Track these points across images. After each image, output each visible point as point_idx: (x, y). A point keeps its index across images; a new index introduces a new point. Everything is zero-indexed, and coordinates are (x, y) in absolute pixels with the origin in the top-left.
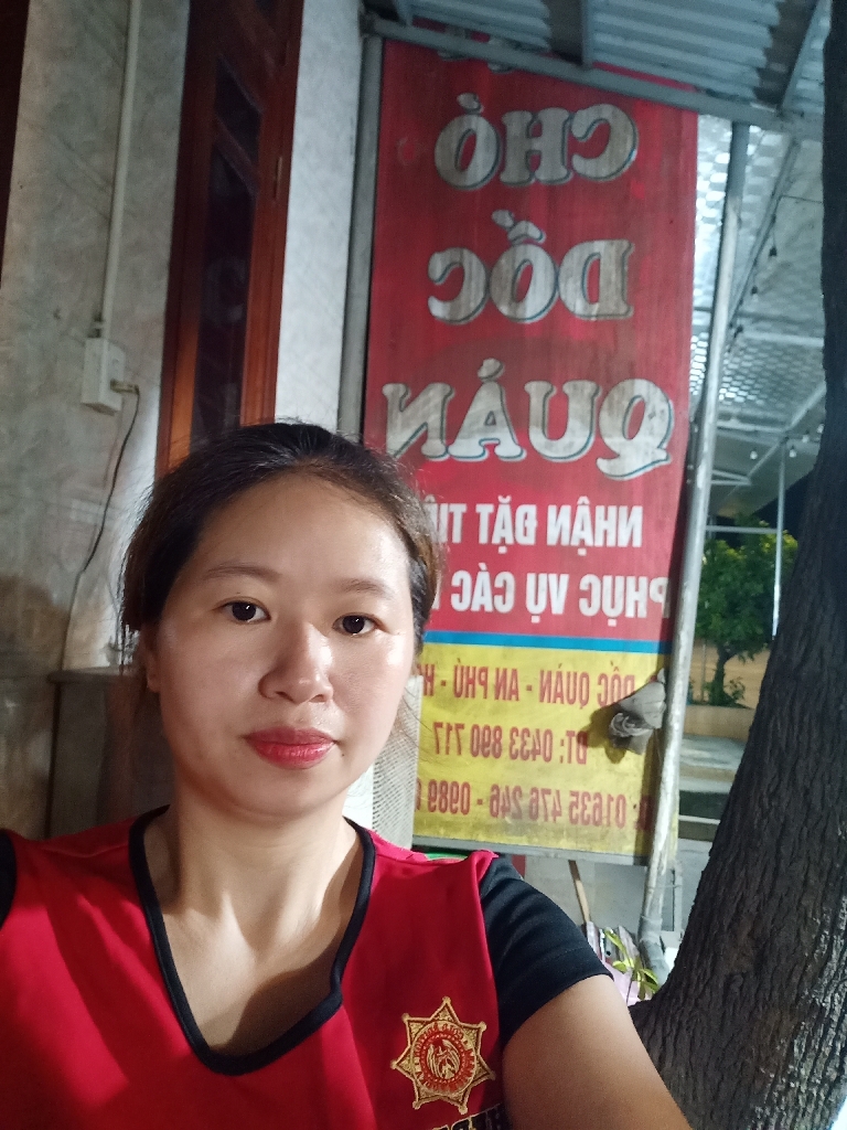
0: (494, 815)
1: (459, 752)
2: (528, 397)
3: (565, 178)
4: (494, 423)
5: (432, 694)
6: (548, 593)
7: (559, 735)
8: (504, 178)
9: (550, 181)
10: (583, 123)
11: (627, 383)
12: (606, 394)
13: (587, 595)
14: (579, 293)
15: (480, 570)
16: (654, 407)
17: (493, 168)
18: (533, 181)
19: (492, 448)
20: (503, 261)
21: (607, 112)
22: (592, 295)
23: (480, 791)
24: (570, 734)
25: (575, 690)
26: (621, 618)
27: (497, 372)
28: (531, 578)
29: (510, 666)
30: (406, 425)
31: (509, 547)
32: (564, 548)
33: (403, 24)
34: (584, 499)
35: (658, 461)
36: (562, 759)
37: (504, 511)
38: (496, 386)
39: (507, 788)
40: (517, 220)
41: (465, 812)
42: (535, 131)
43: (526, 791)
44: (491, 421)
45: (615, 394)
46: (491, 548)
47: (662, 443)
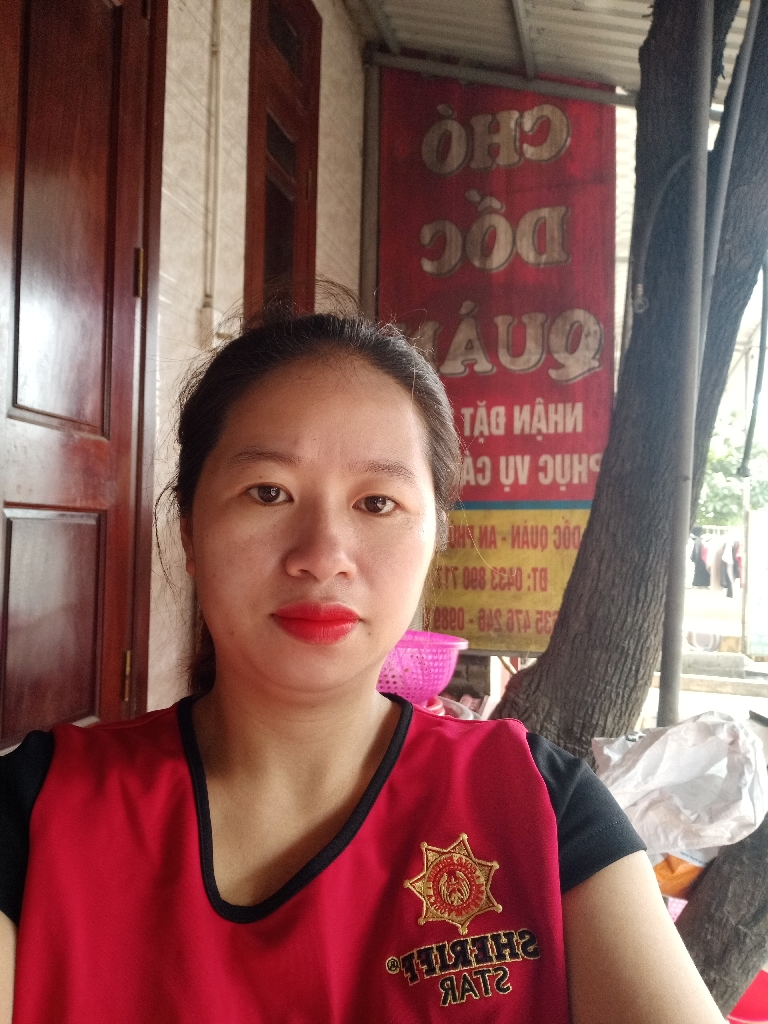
0: (482, 629)
1: (455, 587)
2: (497, 328)
3: (518, 163)
4: (472, 347)
6: (516, 470)
7: (527, 570)
8: (473, 165)
9: (508, 166)
10: (530, 120)
11: (568, 313)
12: (553, 322)
13: (544, 469)
14: (531, 247)
16: (589, 329)
17: (464, 160)
18: (494, 166)
19: (470, 366)
20: (474, 228)
21: (547, 110)
22: (540, 249)
23: (471, 613)
24: (535, 570)
25: (537, 539)
26: (569, 485)
27: (472, 311)
28: (503, 460)
29: (489, 523)
31: (486, 438)
32: (527, 435)
33: (395, 55)
34: (540, 400)
35: (593, 368)
36: (529, 589)
38: (472, 321)
40: (482, 200)
41: (461, 629)
42: (495, 128)
43: (504, 613)
45: (559, 322)
46: (473, 439)
47: (595, 355)
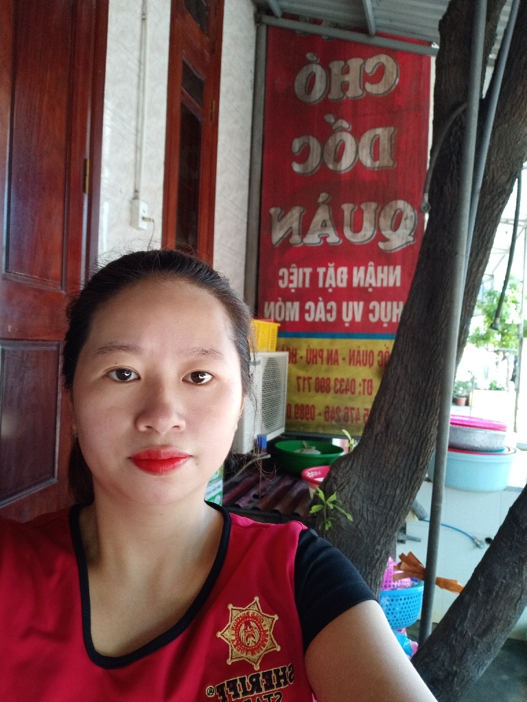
0: (326, 420)
1: (310, 391)
2: (343, 211)
3: (361, 95)
4: (326, 225)
5: (296, 362)
6: (353, 311)
7: (359, 381)
8: (330, 97)
9: (354, 97)
10: (371, 65)
11: (394, 202)
12: (382, 209)
13: (373, 311)
14: (369, 156)
15: (319, 301)
16: (407, 215)
17: (324, 92)
18: (345, 98)
19: (324, 238)
20: (330, 141)
21: (383, 58)
22: (375, 156)
23: (320, 409)
24: (364, 381)
25: (366, 360)
26: (390, 323)
27: (327, 200)
28: (345, 304)
29: (334, 348)
30: (281, 228)
31: (334, 289)
32: (361, 288)
33: (277, 17)
34: (371, 263)
35: (409, 242)
36: (360, 393)
37: (331, 271)
38: (326, 207)
39: (333, 407)
40: (336, 121)
41: (313, 419)
42: (346, 71)
43: (342, 408)
44: (324, 225)
45: (387, 209)
46: (324, 289)
47: (411, 233)
